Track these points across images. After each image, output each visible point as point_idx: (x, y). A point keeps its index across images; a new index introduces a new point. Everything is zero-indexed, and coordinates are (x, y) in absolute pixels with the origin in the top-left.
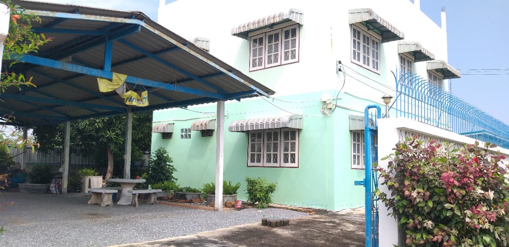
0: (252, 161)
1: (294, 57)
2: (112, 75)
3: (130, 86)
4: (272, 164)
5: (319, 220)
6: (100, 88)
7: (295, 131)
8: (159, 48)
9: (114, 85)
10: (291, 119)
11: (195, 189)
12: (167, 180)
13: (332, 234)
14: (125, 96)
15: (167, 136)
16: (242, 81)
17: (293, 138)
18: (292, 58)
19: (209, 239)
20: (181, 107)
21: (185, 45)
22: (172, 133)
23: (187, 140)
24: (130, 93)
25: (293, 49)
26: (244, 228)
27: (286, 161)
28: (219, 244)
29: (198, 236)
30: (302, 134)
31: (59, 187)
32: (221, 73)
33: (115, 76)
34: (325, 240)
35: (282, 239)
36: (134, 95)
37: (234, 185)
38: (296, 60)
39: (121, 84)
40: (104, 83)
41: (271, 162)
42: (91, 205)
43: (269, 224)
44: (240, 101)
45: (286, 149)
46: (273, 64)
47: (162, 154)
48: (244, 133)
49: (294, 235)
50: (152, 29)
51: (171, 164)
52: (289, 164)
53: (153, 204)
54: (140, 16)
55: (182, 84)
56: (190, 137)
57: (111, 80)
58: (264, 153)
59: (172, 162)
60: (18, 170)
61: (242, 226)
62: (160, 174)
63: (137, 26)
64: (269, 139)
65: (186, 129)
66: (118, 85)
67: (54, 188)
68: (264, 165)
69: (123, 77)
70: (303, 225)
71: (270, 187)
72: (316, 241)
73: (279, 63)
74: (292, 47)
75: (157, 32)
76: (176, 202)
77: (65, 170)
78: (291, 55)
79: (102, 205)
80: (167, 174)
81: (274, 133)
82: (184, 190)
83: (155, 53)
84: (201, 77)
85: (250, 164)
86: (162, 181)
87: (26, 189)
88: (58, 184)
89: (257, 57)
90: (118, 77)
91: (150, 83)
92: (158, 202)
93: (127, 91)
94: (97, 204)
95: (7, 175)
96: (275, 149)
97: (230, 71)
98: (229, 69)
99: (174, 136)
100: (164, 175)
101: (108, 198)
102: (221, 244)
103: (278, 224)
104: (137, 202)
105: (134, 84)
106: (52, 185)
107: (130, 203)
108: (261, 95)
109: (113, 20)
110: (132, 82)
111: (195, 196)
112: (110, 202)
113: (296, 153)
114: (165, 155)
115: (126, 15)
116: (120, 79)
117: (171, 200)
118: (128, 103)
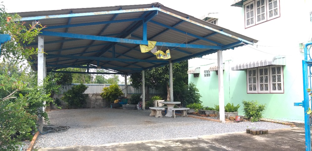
0: (251, 89)
1: (276, 13)
2: (148, 42)
3: (159, 48)
4: (264, 91)
5: (296, 131)
6: (141, 50)
7: (280, 67)
8: (174, 23)
9: (149, 48)
10: (275, 59)
11: (212, 108)
12: (195, 102)
13: (299, 142)
14: (156, 54)
15: (196, 75)
16: (230, 36)
17: (279, 72)
18: (275, 15)
19: (205, 140)
20: (199, 57)
21: (187, 18)
22: (199, 73)
23: (208, 77)
24: (159, 51)
25: (276, 8)
26: (232, 135)
27: (274, 89)
28: (210, 144)
29: (198, 138)
30: (285, 69)
31: (141, 106)
32: (215, 32)
33: (149, 43)
34: (290, 146)
35: (256, 144)
36: (162, 52)
37: (235, 105)
38: (278, 15)
39: (153, 47)
40: (144, 47)
41: (263, 90)
42: (151, 116)
43: (251, 132)
44: (233, 49)
45: (274, 80)
46: (261, 21)
47: (192, 87)
48: (244, 71)
49: (267, 141)
50: (165, 12)
51: (198, 93)
52: (277, 91)
53: (185, 117)
54: (157, 5)
55: (195, 42)
56: (210, 76)
57: (147, 45)
58: (258, 84)
59: (199, 91)
60: (123, 98)
61: (231, 133)
62: (192, 99)
63: (156, 11)
64: (261, 74)
65: (207, 71)
66: (151, 48)
67: (138, 107)
68: (259, 92)
69: (154, 43)
70: (280, 134)
71: (260, 107)
72: (282, 147)
73: (265, 20)
74: (275, 7)
75: (168, 13)
76: (200, 116)
77: (143, 97)
78: (274, 13)
79: (156, 116)
80: (196, 99)
81: (265, 69)
82: (204, 109)
83: (173, 26)
84: (204, 37)
85: (249, 92)
86: (192, 103)
87: (125, 107)
88: (141, 104)
89: (250, 18)
90: (151, 43)
91: (171, 45)
92: (187, 115)
93: (157, 51)
94: (154, 116)
95: (118, 100)
96: (266, 81)
97: (221, 30)
98: (220, 29)
99: (200, 75)
100: (194, 99)
101: (159, 113)
102: (211, 144)
103: (258, 133)
104: (175, 115)
105: (161, 46)
106: (138, 105)
107: (171, 116)
108: (247, 44)
109: (141, 10)
110: (160, 45)
111: (211, 113)
112: (161, 115)
113: (282, 83)
114: (194, 87)
115: (149, 6)
116: (152, 44)
117: (197, 114)
118: (158, 58)
